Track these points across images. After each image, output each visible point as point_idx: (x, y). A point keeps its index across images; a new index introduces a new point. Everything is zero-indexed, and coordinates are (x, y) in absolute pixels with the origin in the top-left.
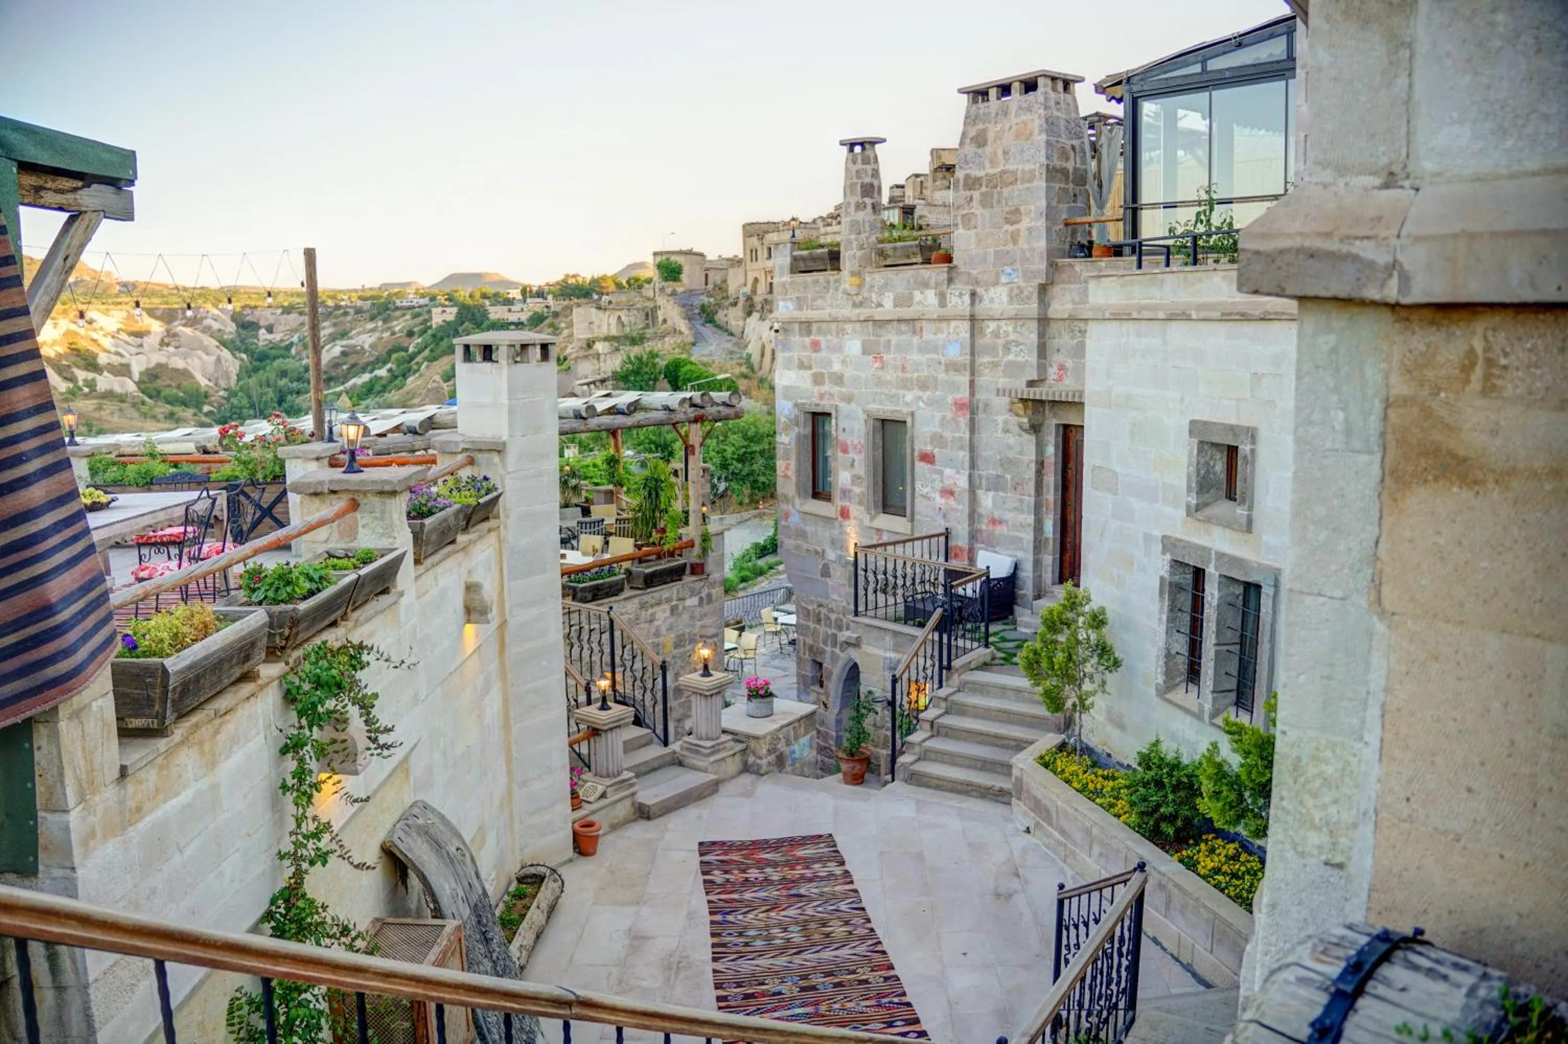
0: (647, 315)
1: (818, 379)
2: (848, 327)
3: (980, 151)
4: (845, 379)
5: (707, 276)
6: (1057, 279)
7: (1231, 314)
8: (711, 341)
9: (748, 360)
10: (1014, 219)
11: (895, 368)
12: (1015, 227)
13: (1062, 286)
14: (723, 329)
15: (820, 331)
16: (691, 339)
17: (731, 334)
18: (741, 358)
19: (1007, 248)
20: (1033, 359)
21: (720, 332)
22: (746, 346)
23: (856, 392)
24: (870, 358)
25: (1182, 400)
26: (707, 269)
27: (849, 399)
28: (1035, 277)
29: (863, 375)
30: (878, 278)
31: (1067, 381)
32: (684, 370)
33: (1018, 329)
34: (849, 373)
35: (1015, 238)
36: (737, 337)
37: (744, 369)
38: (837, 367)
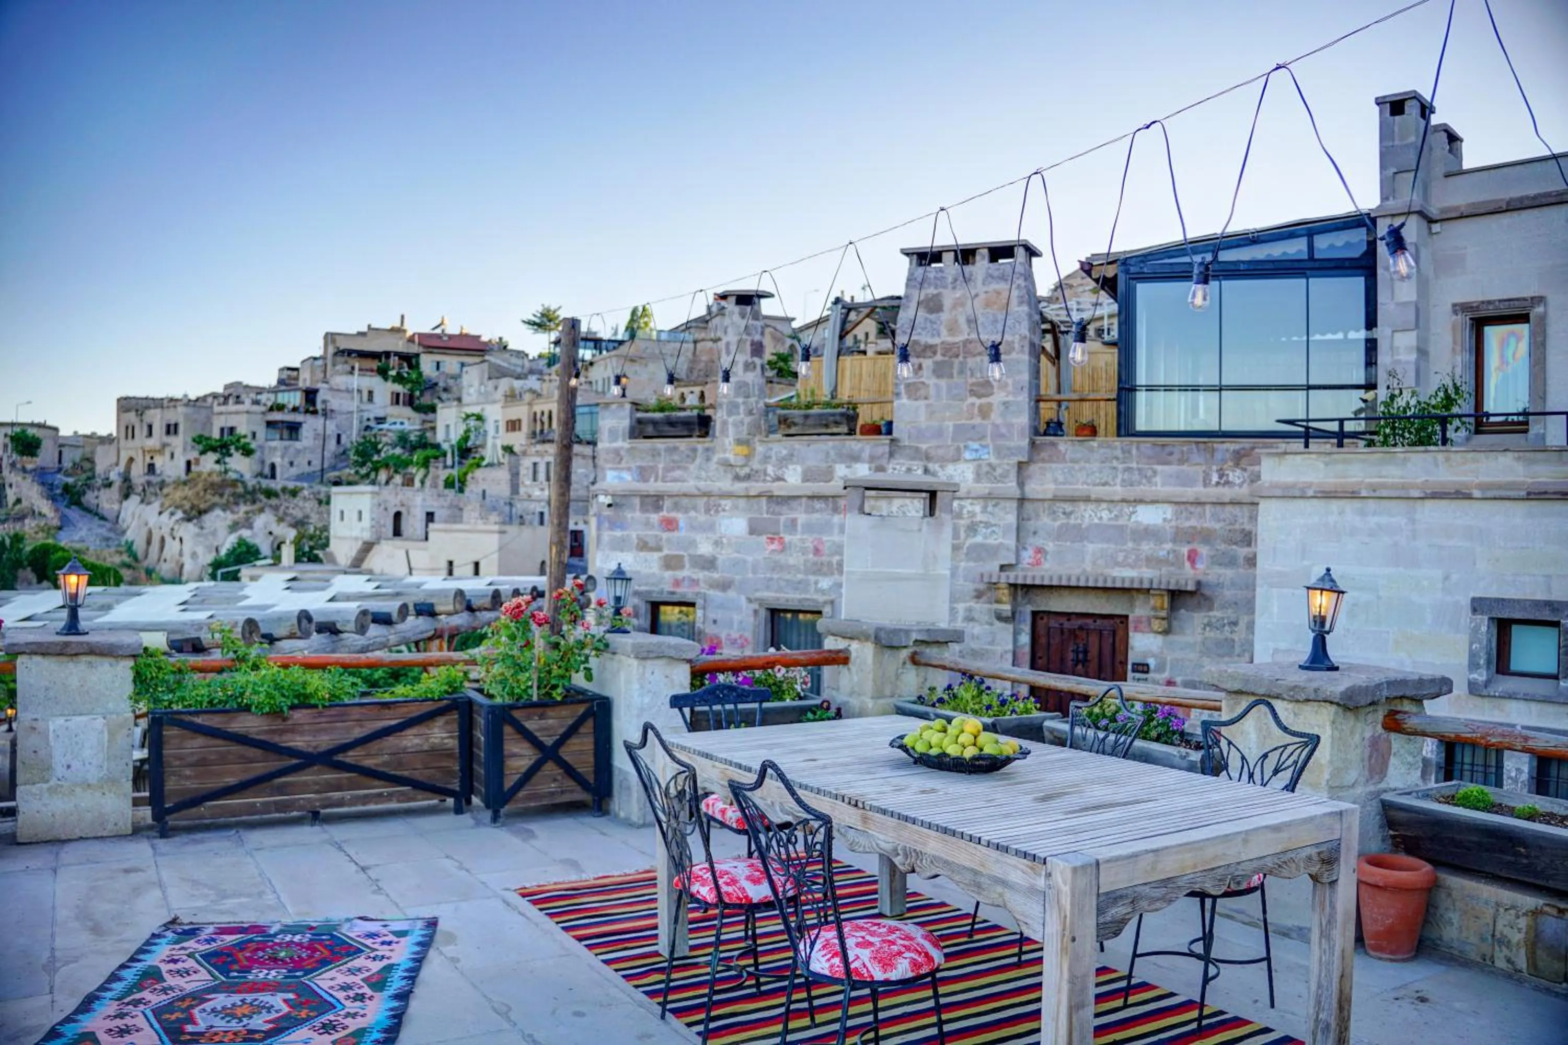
1: (671, 563)
2: (727, 503)
3: (933, 317)
4: (719, 563)
5: (60, 453)
6: (1036, 458)
7: (1546, 493)
8: (80, 525)
9: (129, 546)
10: (983, 391)
11: (804, 551)
12: (984, 400)
13: (1040, 465)
14: (94, 513)
15: (676, 507)
16: (56, 522)
17: (103, 518)
18: (119, 545)
19: (973, 422)
20: (1011, 542)
21: (89, 515)
22: (124, 532)
23: (738, 577)
24: (764, 539)
25: (1447, 578)
26: (61, 446)
27: (725, 586)
28: (1013, 454)
29: (750, 559)
30: (780, 446)
31: (1046, 566)
32: (54, 557)
33: (990, 509)
34: (724, 556)
35: (984, 412)
36: (114, 523)
37: (126, 558)
38: (705, 548)
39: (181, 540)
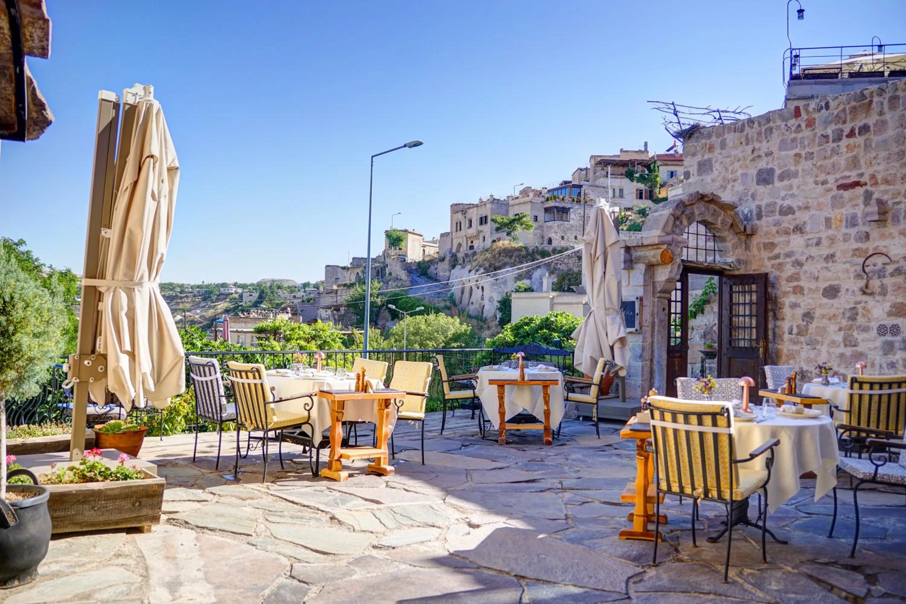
0: (378, 272)
5: (424, 250)
9: (451, 298)
14: (434, 278)
16: (408, 283)
17: (439, 282)
18: (446, 296)
21: (431, 281)
22: (450, 288)
26: (424, 245)
32: (401, 301)
36: (444, 283)
39: (483, 288)
